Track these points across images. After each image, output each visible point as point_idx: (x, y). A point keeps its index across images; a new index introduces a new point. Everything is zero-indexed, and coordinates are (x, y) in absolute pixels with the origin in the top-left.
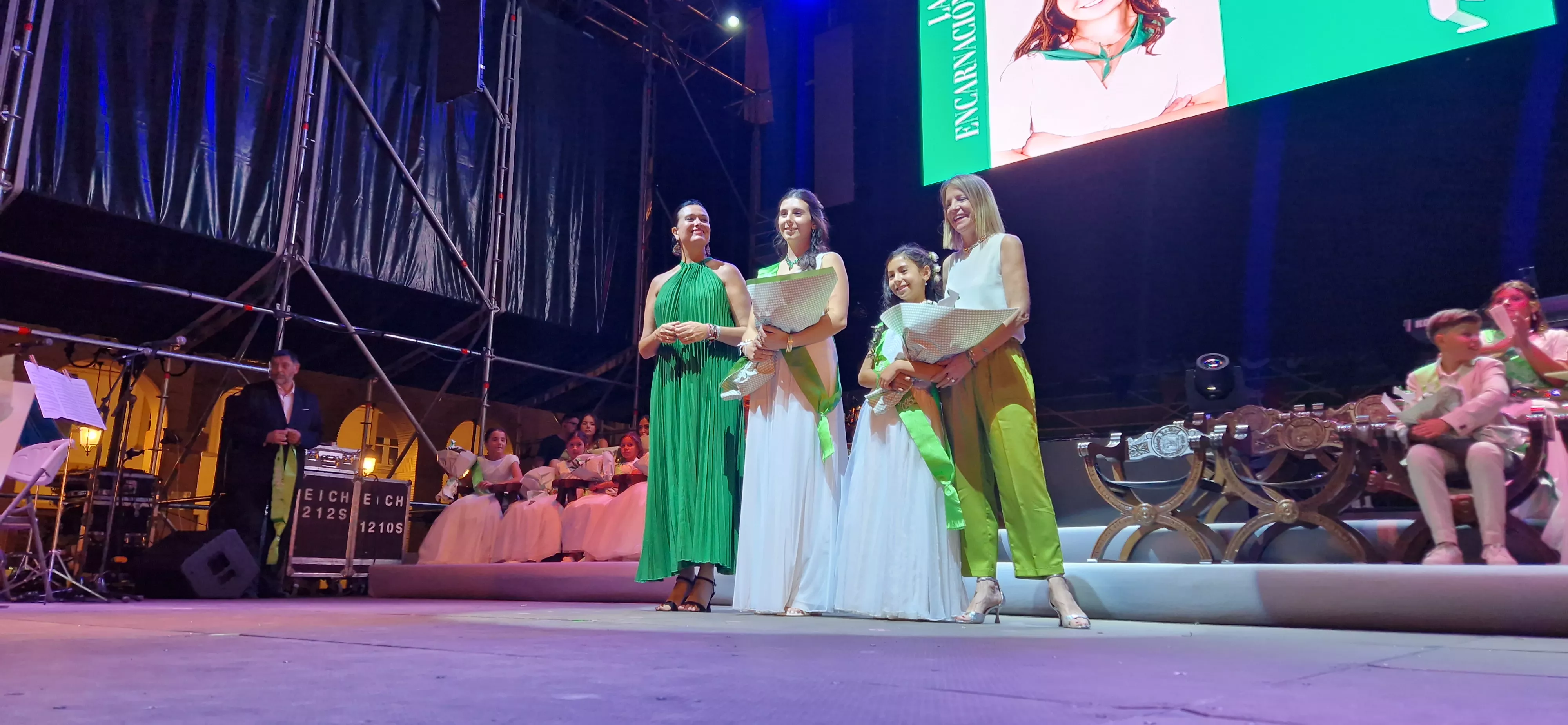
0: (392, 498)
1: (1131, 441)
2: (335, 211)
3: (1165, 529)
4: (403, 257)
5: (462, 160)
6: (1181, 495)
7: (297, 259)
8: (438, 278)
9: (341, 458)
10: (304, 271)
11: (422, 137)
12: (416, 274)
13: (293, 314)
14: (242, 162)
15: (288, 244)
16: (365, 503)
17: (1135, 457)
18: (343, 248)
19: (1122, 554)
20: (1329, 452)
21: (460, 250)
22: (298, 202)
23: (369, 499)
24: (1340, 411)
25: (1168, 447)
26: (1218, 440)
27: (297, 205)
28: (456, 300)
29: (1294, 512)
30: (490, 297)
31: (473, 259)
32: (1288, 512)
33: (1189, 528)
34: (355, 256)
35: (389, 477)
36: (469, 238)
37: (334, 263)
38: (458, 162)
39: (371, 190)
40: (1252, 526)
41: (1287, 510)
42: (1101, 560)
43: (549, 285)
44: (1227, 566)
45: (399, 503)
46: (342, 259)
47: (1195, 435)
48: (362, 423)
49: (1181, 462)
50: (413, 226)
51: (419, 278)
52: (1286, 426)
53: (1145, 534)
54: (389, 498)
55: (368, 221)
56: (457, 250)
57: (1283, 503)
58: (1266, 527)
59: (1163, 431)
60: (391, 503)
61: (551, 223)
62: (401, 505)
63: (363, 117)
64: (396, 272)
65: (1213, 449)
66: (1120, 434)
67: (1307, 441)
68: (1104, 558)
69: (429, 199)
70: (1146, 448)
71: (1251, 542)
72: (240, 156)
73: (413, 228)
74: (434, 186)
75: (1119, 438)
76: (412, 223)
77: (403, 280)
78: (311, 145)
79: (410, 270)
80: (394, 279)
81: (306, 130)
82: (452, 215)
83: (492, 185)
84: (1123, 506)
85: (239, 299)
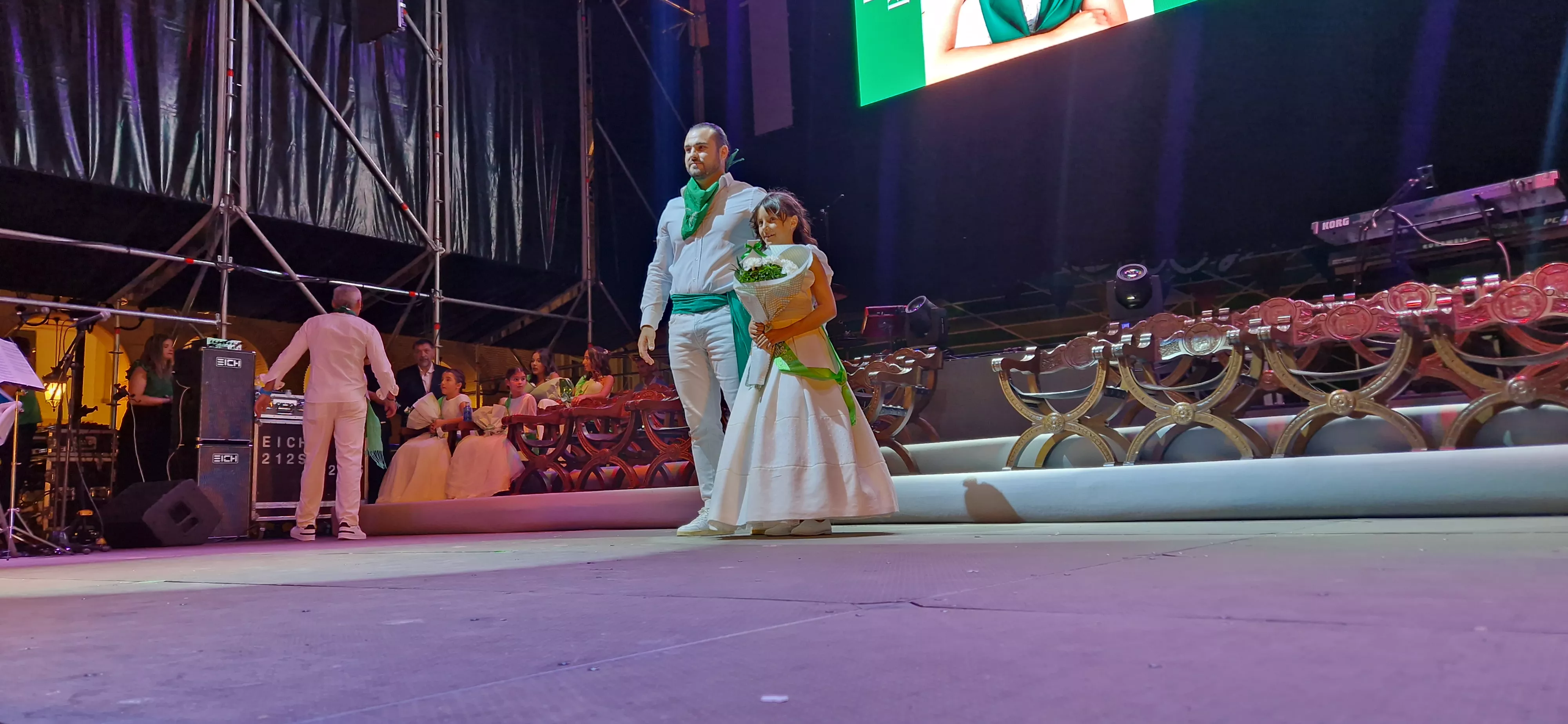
1: (1046, 354)
2: (268, 159)
3: (1076, 436)
4: (341, 202)
5: (395, 100)
6: (1086, 403)
7: (234, 210)
8: (380, 222)
10: (242, 221)
11: (351, 78)
12: (356, 221)
13: (235, 265)
14: (168, 115)
15: (224, 194)
18: (280, 195)
19: (1038, 460)
20: (1220, 356)
21: (399, 191)
22: (230, 152)
24: (1245, 314)
26: (1119, 351)
27: (229, 155)
28: (400, 242)
29: (1188, 414)
30: (434, 239)
31: (414, 201)
32: (1183, 414)
33: (1096, 434)
34: (293, 204)
36: (408, 180)
37: (272, 212)
38: (390, 102)
39: (304, 136)
40: (1151, 429)
41: (1182, 412)
42: (1015, 467)
43: (493, 224)
44: (1129, 468)
46: (280, 207)
50: (349, 170)
51: (360, 223)
52: (1187, 332)
53: (1057, 441)
55: (302, 166)
56: (397, 193)
57: (1178, 406)
58: (1168, 428)
61: (491, 161)
63: (288, 60)
64: (335, 218)
65: (1117, 358)
66: (1035, 347)
68: (1018, 466)
69: (362, 142)
71: (1151, 444)
72: (165, 107)
73: (350, 172)
74: (367, 127)
75: (1034, 351)
76: (348, 167)
77: (343, 225)
78: (238, 90)
79: (350, 215)
80: (334, 225)
81: (231, 78)
82: (389, 158)
83: (428, 124)
84: (1034, 416)
85: (179, 253)
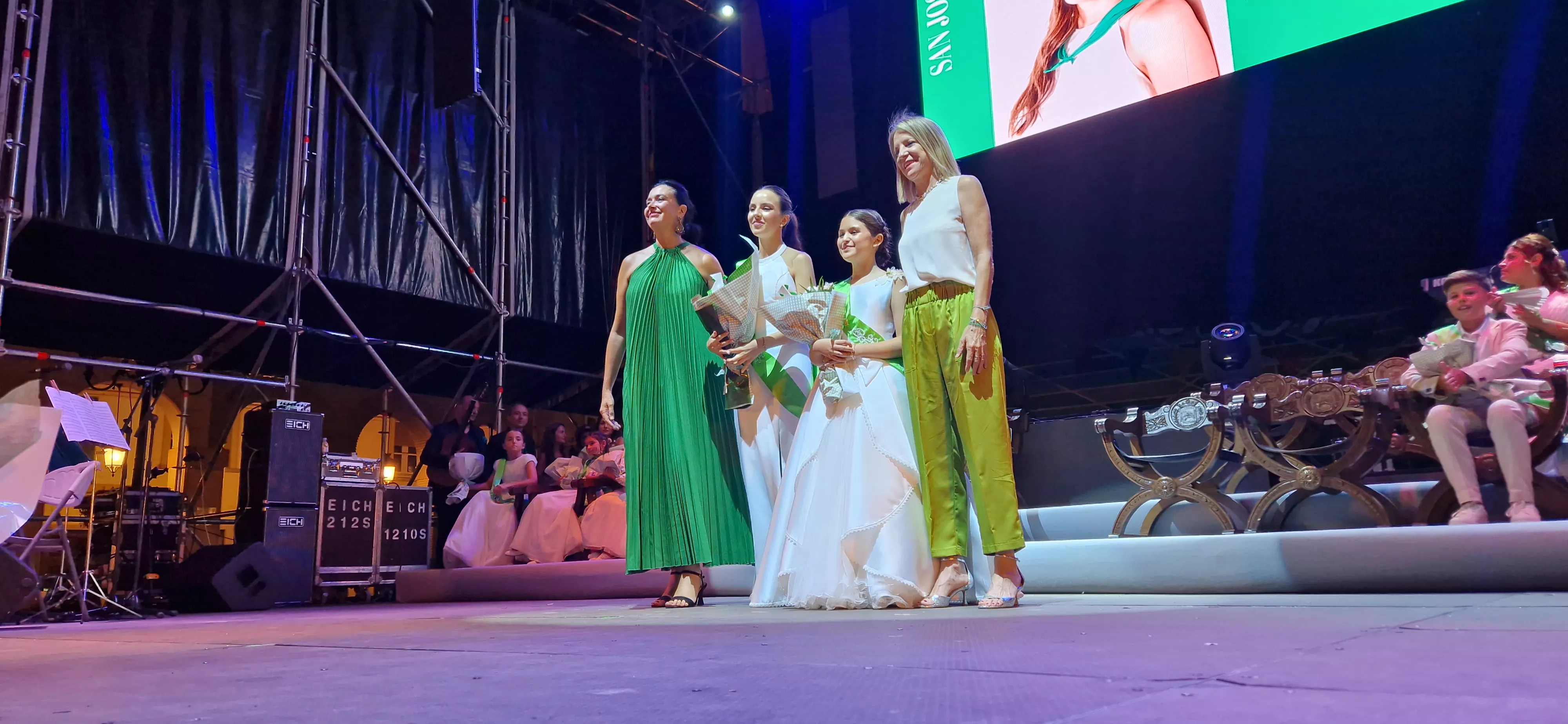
0: (414, 505)
1: (1148, 415)
2: (340, 223)
3: (1185, 502)
4: (410, 266)
5: (464, 165)
6: (1200, 467)
7: (306, 273)
8: (447, 285)
9: (362, 468)
10: (313, 284)
11: (422, 145)
12: (424, 284)
13: (305, 327)
14: (246, 180)
15: (296, 258)
16: (388, 511)
17: (1153, 431)
18: (351, 259)
19: (1143, 528)
20: (1349, 417)
21: (466, 254)
22: (303, 216)
23: (391, 507)
24: (1359, 375)
25: (1186, 419)
26: (1236, 410)
27: (303, 219)
28: (466, 306)
29: (1316, 479)
30: (499, 302)
31: (480, 264)
32: (1310, 478)
33: (1210, 499)
34: (363, 267)
35: (410, 484)
36: (475, 244)
37: (343, 276)
38: (460, 168)
39: (375, 200)
40: (1274, 495)
41: (1308, 477)
42: (1122, 535)
43: (557, 287)
44: (1251, 535)
45: (421, 510)
46: (350, 270)
47: (1213, 406)
48: (380, 432)
49: (1199, 434)
50: (418, 234)
51: (428, 286)
52: (1305, 392)
53: (1165, 507)
54: (411, 505)
55: (374, 231)
56: (464, 256)
57: (1304, 470)
58: (1287, 495)
59: (1181, 403)
60: (413, 510)
61: (556, 225)
62: (424, 512)
63: (363, 128)
64: (404, 281)
65: (1231, 418)
66: (1137, 408)
67: (1326, 407)
68: (1125, 533)
69: (432, 206)
70: (1163, 422)
71: (1273, 509)
72: (243, 172)
73: (419, 237)
74: (437, 193)
75: (1136, 412)
76: (417, 232)
77: (411, 289)
78: (312, 158)
79: (418, 278)
80: (403, 288)
81: (307, 143)
82: (456, 222)
83: (495, 189)
84: (1142, 480)
85: (250, 316)
